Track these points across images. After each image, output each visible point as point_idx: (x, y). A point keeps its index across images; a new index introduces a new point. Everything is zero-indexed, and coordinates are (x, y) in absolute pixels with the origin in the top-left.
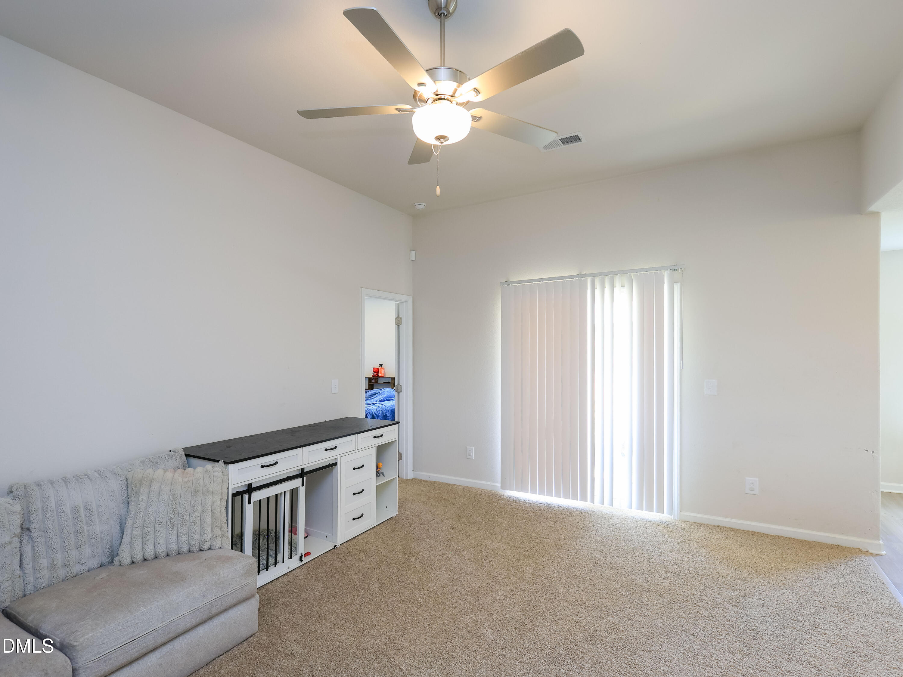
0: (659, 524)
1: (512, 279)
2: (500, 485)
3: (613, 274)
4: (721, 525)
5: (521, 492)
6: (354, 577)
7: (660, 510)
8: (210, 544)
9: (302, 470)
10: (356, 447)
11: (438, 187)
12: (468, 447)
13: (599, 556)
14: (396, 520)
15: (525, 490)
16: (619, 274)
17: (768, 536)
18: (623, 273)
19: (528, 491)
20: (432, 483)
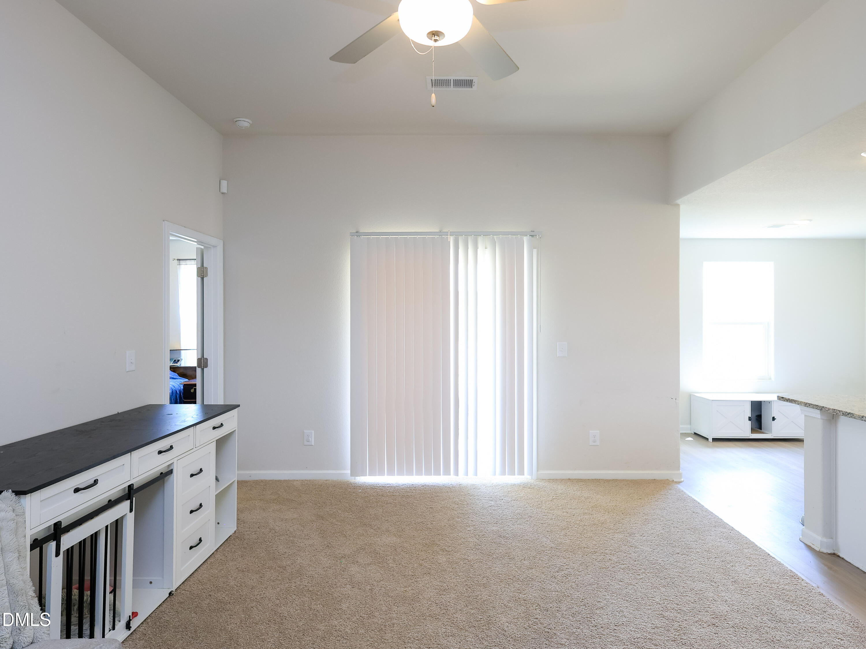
0: (524, 486)
1: (362, 230)
2: (349, 472)
3: (477, 235)
4: (571, 478)
5: (376, 476)
6: (230, 627)
7: (521, 472)
8: (12, 641)
9: (130, 487)
10: (195, 445)
11: (433, 95)
12: (304, 431)
13: (496, 528)
14: (237, 537)
15: (381, 473)
16: (482, 236)
17: (608, 481)
18: (486, 234)
19: (385, 474)
20: (257, 483)
